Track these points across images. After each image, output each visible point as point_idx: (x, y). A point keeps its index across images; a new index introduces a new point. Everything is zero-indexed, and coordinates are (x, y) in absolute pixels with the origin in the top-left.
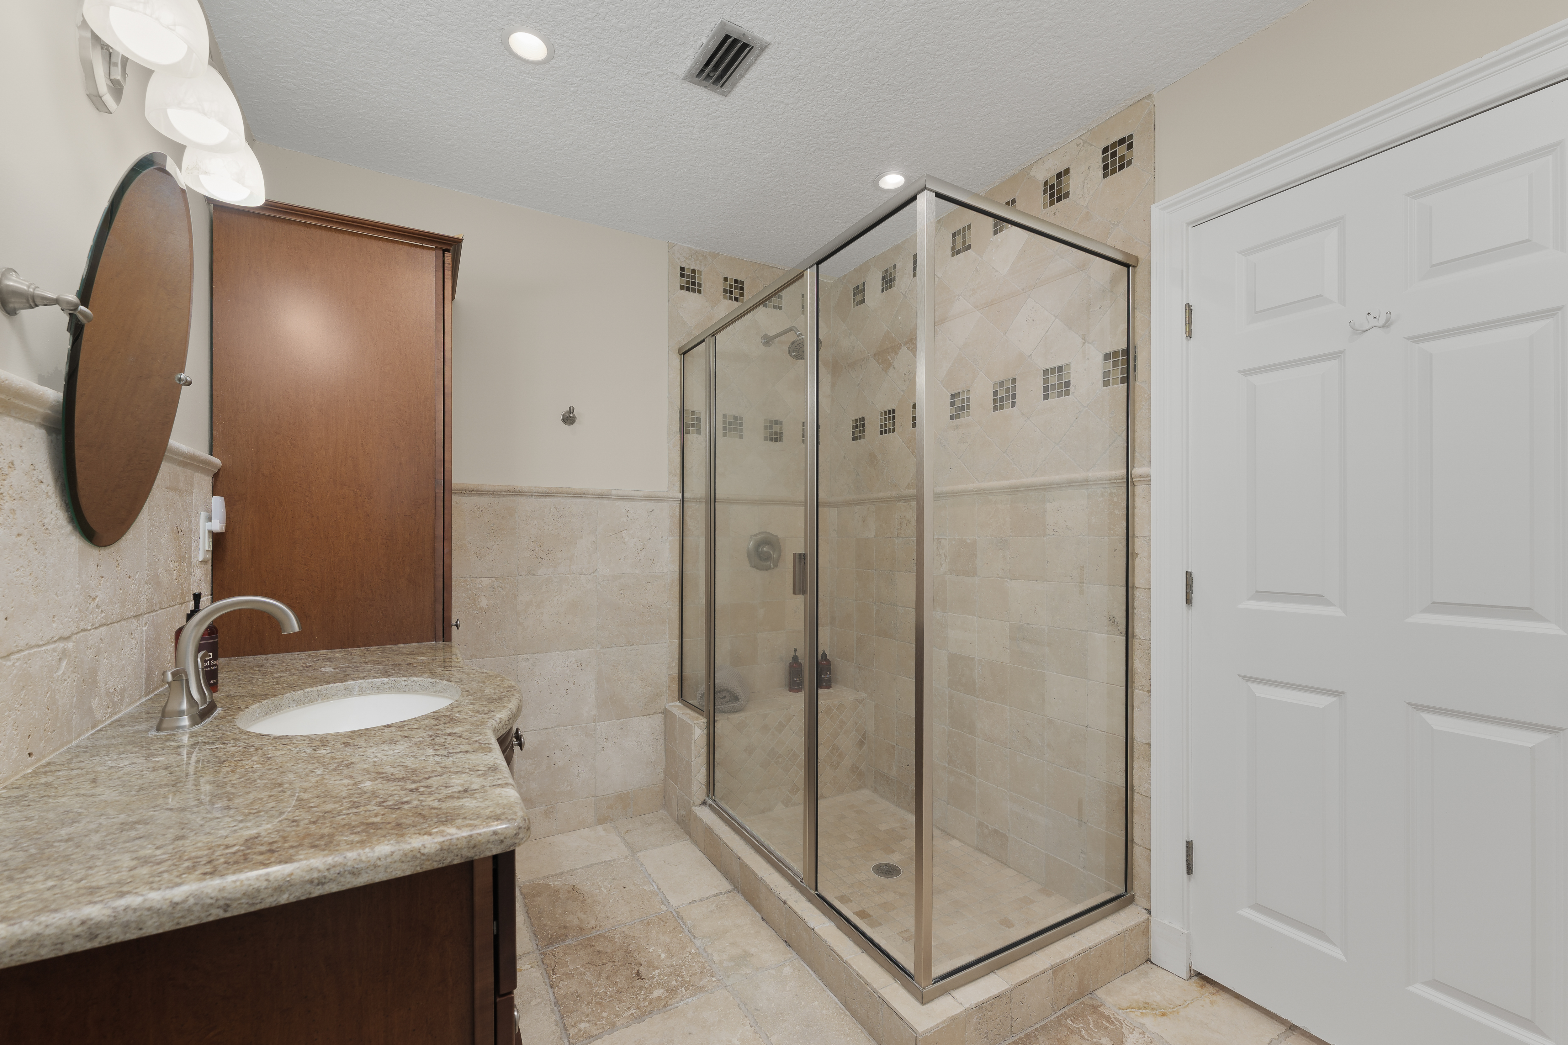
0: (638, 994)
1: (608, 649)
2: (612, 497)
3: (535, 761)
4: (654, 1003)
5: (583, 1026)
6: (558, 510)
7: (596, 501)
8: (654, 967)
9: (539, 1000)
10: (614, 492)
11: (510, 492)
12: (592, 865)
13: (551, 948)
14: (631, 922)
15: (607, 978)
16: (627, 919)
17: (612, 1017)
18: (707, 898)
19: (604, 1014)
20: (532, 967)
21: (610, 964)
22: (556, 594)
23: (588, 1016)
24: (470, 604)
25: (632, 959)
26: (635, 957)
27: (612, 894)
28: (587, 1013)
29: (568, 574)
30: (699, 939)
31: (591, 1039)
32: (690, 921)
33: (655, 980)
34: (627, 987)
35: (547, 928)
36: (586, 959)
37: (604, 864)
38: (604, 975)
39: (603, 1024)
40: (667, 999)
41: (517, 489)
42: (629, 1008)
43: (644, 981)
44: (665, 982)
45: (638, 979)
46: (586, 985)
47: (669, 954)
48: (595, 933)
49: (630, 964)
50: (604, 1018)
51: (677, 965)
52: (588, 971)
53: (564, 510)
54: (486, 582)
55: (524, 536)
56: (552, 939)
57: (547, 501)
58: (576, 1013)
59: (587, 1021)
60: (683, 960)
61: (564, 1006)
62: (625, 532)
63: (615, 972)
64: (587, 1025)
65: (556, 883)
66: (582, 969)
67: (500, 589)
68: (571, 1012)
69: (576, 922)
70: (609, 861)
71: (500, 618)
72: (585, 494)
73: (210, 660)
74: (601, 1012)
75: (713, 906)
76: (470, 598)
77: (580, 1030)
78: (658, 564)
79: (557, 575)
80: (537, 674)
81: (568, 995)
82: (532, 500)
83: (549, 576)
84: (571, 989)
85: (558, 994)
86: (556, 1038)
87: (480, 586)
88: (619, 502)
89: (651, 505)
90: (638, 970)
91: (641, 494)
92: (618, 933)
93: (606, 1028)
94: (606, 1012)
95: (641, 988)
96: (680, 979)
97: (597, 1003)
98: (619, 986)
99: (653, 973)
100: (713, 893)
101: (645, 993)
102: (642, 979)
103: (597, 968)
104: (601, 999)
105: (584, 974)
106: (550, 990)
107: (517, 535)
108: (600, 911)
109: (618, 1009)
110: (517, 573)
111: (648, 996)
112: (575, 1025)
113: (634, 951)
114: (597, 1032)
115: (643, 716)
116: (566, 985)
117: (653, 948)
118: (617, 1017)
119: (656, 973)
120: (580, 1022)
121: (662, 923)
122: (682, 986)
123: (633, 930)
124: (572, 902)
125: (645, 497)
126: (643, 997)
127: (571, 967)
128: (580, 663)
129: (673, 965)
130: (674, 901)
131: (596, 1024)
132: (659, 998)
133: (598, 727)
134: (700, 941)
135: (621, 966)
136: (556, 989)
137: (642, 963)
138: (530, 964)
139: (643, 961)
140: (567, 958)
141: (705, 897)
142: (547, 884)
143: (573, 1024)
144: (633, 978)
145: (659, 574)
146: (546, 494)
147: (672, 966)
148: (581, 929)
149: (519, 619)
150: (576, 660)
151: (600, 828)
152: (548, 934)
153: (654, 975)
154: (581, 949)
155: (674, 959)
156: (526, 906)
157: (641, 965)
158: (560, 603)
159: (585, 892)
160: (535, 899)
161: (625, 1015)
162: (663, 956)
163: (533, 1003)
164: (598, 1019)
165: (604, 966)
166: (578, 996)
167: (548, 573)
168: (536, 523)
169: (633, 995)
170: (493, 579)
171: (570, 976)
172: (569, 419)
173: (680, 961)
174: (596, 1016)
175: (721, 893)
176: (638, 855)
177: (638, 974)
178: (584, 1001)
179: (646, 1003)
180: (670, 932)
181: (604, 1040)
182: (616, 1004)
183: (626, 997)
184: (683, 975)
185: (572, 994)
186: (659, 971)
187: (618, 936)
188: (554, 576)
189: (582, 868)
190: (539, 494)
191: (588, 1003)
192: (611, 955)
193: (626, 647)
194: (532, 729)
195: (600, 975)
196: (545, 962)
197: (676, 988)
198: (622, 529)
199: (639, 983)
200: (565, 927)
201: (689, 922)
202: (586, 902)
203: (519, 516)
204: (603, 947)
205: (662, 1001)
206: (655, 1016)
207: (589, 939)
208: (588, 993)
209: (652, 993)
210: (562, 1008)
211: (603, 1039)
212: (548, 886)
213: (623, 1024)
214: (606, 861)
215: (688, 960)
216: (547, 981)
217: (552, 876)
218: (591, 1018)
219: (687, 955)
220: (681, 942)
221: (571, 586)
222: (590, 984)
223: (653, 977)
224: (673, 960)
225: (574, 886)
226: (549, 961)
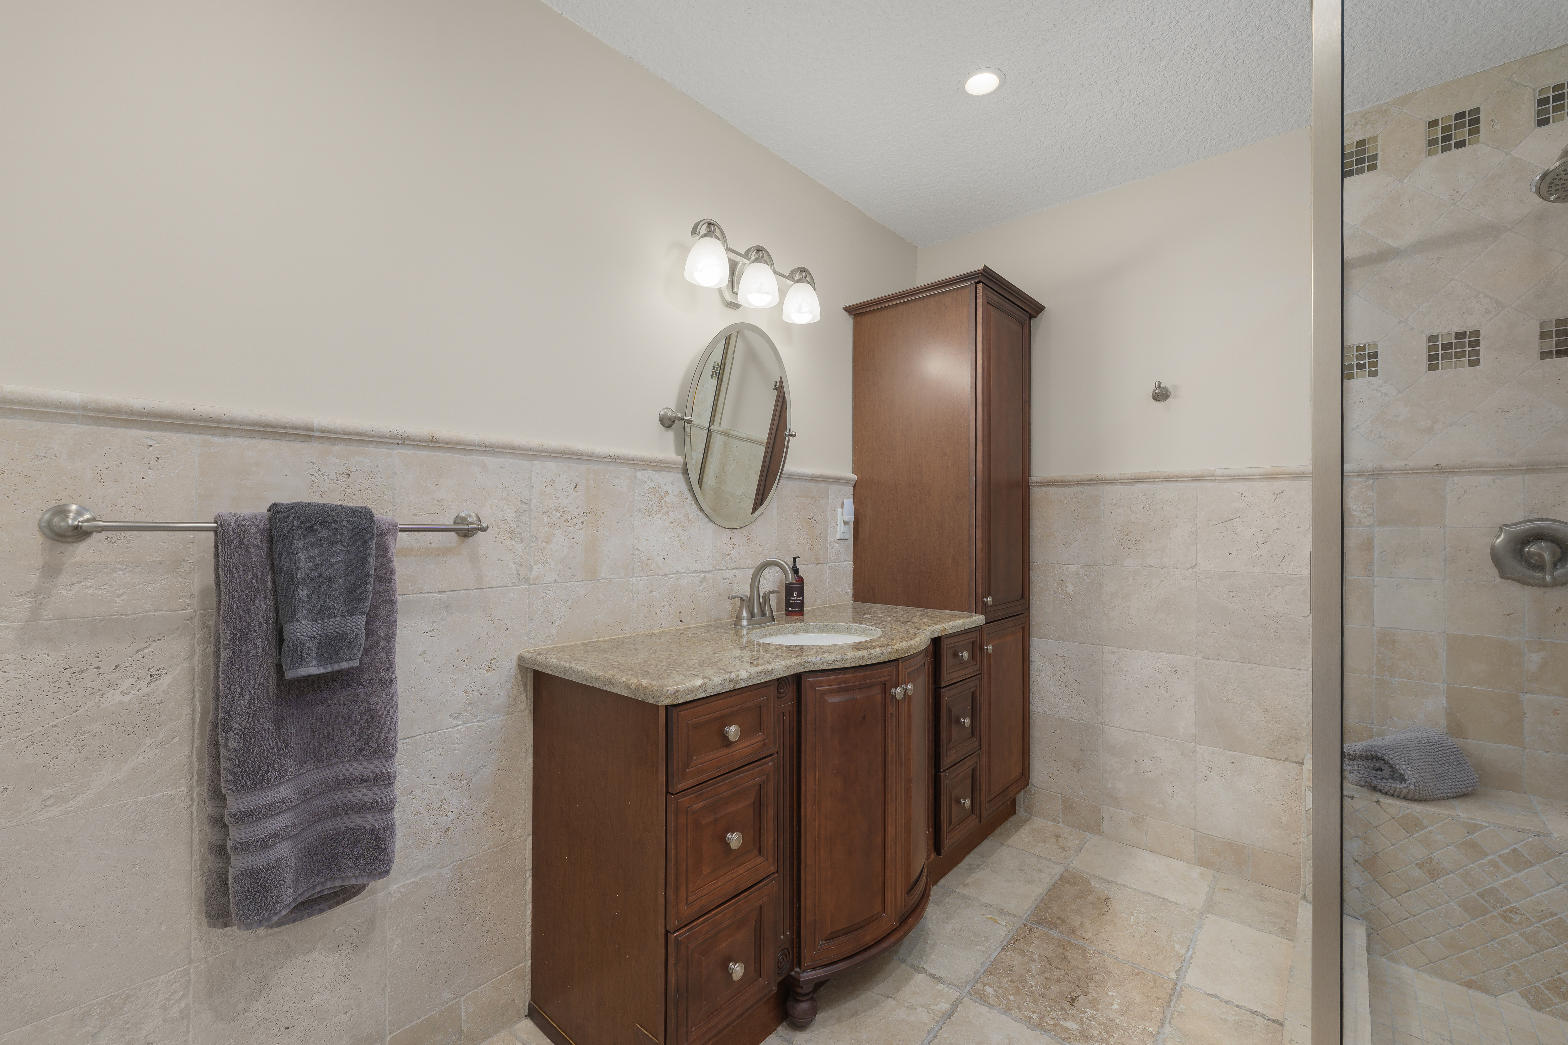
0: (1054, 1010)
1: (1212, 661)
2: (1217, 478)
3: (1121, 760)
4: (1057, 1028)
5: (989, 990)
6: (1147, 497)
7: (1194, 484)
8: (1095, 1006)
9: (984, 949)
10: (1218, 472)
11: (1093, 481)
12: (1148, 893)
13: (1035, 926)
14: (1124, 960)
15: (1046, 978)
16: (1123, 955)
17: (1015, 1005)
18: (1237, 1006)
19: (1012, 998)
20: (1005, 926)
21: (1062, 972)
22: (1145, 588)
23: (1000, 988)
24: (1057, 588)
25: (1085, 985)
26: (1089, 986)
27: (1136, 927)
28: (1002, 985)
29: (1159, 567)
30: (1171, 1027)
31: (984, 1003)
32: (1184, 1007)
33: (1082, 1015)
34: (1053, 997)
35: (1049, 911)
36: (1048, 953)
37: (1161, 900)
38: (1047, 975)
39: (1002, 1002)
40: (1072, 1036)
41: (1100, 477)
42: (1034, 1012)
43: (1073, 1007)
44: (1089, 1025)
45: (1070, 1002)
46: (1026, 969)
47: (1124, 1010)
48: (1081, 942)
49: (1078, 987)
50: (1009, 1000)
51: (1118, 1024)
52: (1039, 962)
53: (1154, 496)
54: (1072, 569)
55: (1109, 524)
56: (1043, 921)
57: (1135, 487)
58: (995, 978)
59: (995, 990)
60: (1129, 1027)
61: (994, 968)
62: (1238, 520)
63: (1058, 980)
64: (993, 992)
65: (1098, 886)
66: (1036, 957)
67: (1085, 577)
68: (993, 975)
69: (1077, 924)
70: (1171, 902)
71: (1085, 606)
72: (1178, 477)
73: (796, 597)
74: (1012, 994)
75: (1234, 1018)
76: (1057, 583)
77: (983, 990)
78: (1292, 563)
79: (1146, 568)
80: (1124, 670)
81: (1005, 963)
82: (1118, 488)
83: (1136, 567)
84: (1012, 962)
85: (1000, 957)
86: (964, 980)
87: (1067, 573)
88: (1228, 484)
89: (1278, 485)
90: (1078, 996)
91: (1261, 471)
92: (1099, 958)
93: (1001, 1007)
94: (1015, 998)
95: (1062, 1009)
96: (1105, 1036)
97: (1017, 987)
98: (1048, 992)
99: (1087, 1010)
100: (1253, 1007)
101: (1061, 1015)
102: (1072, 1005)
103: (1048, 966)
104: (1023, 987)
105: (1034, 961)
106: (999, 950)
107: (1102, 523)
108: (1106, 931)
109: (1025, 1004)
110: (1102, 562)
111: (1060, 1019)
112: (984, 984)
113: (1095, 982)
114: (992, 1003)
115: (1267, 758)
116: (1013, 957)
117: (1114, 994)
118: (1018, 1008)
119: (1090, 1012)
120: (990, 986)
121: (1152, 984)
122: (1098, 1041)
123: (1116, 967)
124: (1093, 908)
125: (1267, 475)
126: (1055, 1016)
127: (1031, 949)
128: (1174, 669)
129: (1114, 1021)
130: (1191, 978)
131: (998, 998)
132: (1067, 1030)
133: (1198, 749)
134: (1171, 1029)
135: (1069, 981)
136: (1003, 953)
137: (1089, 995)
138: (1006, 923)
139: (1092, 994)
140: (1036, 942)
141: (1236, 1003)
142: (1088, 882)
143: (985, 982)
144: (1067, 997)
145: (1294, 576)
146: (1133, 481)
147: (1111, 1020)
148: (1074, 932)
149: (1104, 609)
150: (1169, 665)
151: (1199, 869)
152: (1044, 915)
153: (1087, 1012)
154: (1054, 944)
155: (1122, 1018)
156: (1053, 885)
157: (1086, 995)
158: (1149, 598)
159: (1113, 909)
160: (1066, 885)
161: (1025, 1013)
162: (1115, 1007)
163: (978, 947)
164: (1004, 996)
165: (1056, 970)
166: (1010, 970)
167: (1135, 565)
168: (1122, 511)
169: (1050, 1007)
170: (1079, 566)
171: (1022, 952)
172: (1161, 395)
173: (1125, 1025)
174: (1005, 993)
175: (1263, 1016)
176: (1208, 915)
177: (1074, 999)
178: (1010, 976)
179: (1052, 1022)
180: (1148, 997)
181: (990, 1012)
182: (1028, 1000)
183: (1042, 1003)
184: (1111, 1035)
185: (1009, 966)
186: (1095, 1012)
187: (1096, 960)
188: (1143, 568)
189: (1134, 889)
190: (1124, 481)
191: (1011, 981)
192: (1071, 967)
193: (1238, 664)
194: (1119, 725)
195: (1044, 972)
196: (1019, 930)
197: (1092, 1037)
198: (1232, 517)
199: (1066, 1005)
200: (1063, 921)
201: (1182, 1006)
202: (1104, 917)
203: (1104, 505)
204: (1074, 957)
205: (1066, 1034)
206: (1045, 1036)
207: (1070, 943)
208: (1020, 975)
209: (1066, 1020)
210: (991, 967)
211: (991, 1010)
212: (1089, 883)
213: (1016, 1017)
214: (1167, 899)
215: (1135, 1031)
216: (1005, 943)
217: (1101, 879)
218: (1000, 991)
219: (1140, 1027)
220: (1149, 1013)
221: (1163, 581)
222: (1029, 971)
223: (1083, 1012)
224: (1120, 1017)
225: (1109, 898)
226: (1021, 932)
